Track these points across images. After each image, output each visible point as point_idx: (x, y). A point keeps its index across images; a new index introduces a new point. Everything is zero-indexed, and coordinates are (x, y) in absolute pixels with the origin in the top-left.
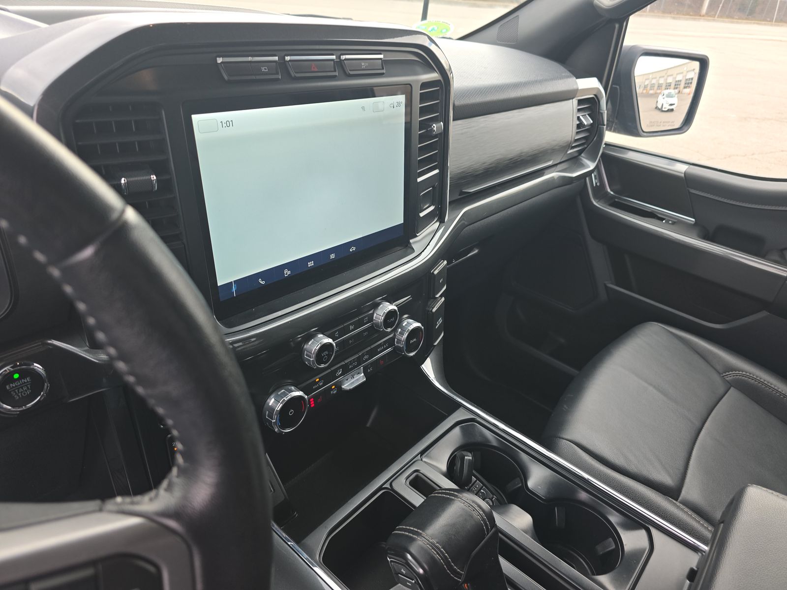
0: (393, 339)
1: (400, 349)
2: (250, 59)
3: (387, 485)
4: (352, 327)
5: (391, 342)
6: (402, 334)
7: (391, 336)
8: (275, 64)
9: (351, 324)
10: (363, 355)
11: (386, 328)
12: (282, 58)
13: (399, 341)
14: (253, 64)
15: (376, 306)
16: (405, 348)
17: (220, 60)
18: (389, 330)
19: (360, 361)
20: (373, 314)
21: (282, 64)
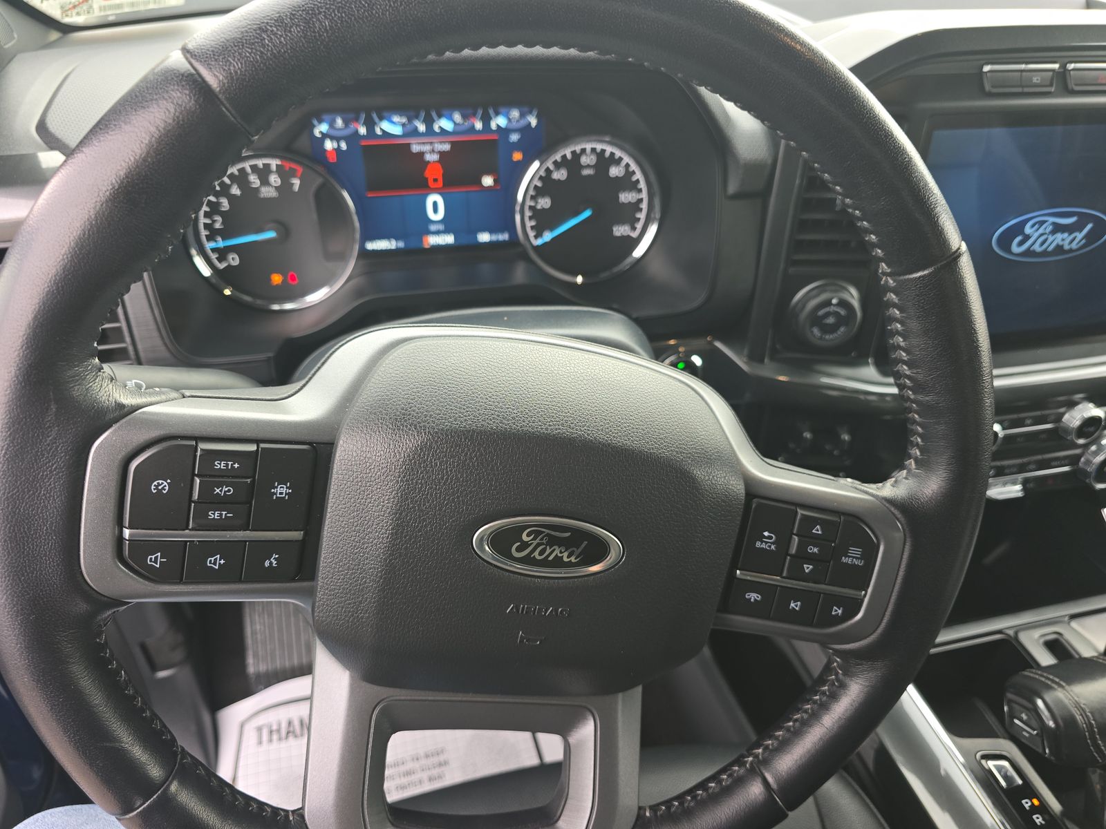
0: (1079, 457)
1: (1086, 474)
2: (1023, 66)
3: (1011, 632)
4: (1028, 422)
5: (1074, 460)
6: (1096, 453)
7: (1078, 451)
8: (1051, 73)
9: (1030, 417)
10: (1029, 463)
11: (1079, 437)
12: (1063, 66)
13: (1088, 462)
14: (1024, 74)
15: (1072, 405)
16: (1093, 475)
17: (987, 68)
18: (1081, 441)
19: (1022, 469)
20: (1063, 414)
21: (1062, 75)
